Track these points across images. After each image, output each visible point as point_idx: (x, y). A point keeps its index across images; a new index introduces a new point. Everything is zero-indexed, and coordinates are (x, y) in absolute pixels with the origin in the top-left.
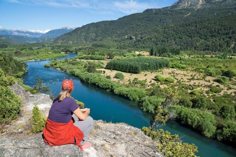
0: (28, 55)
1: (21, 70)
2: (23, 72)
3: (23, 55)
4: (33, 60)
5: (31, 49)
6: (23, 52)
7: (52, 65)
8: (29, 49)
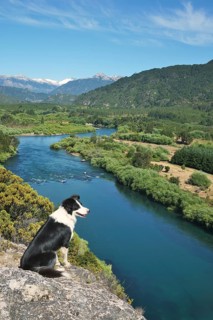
0: (23, 124)
1: (6, 150)
2: (8, 155)
3: (14, 124)
4: (32, 134)
5: (31, 113)
6: (16, 117)
7: (66, 146)
8: (28, 113)
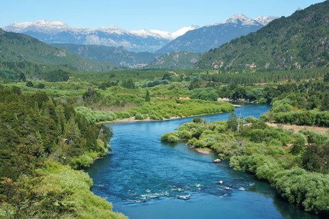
0: (117, 103)
1: (92, 147)
2: (95, 155)
3: (104, 103)
4: (132, 119)
5: (129, 85)
6: (107, 93)
7: (186, 138)
8: (124, 85)
